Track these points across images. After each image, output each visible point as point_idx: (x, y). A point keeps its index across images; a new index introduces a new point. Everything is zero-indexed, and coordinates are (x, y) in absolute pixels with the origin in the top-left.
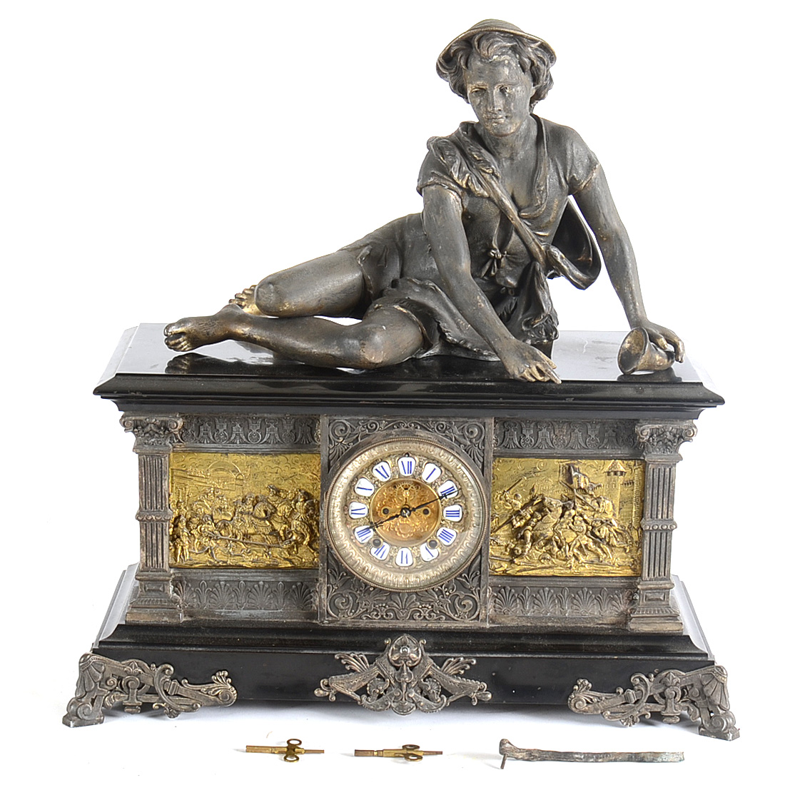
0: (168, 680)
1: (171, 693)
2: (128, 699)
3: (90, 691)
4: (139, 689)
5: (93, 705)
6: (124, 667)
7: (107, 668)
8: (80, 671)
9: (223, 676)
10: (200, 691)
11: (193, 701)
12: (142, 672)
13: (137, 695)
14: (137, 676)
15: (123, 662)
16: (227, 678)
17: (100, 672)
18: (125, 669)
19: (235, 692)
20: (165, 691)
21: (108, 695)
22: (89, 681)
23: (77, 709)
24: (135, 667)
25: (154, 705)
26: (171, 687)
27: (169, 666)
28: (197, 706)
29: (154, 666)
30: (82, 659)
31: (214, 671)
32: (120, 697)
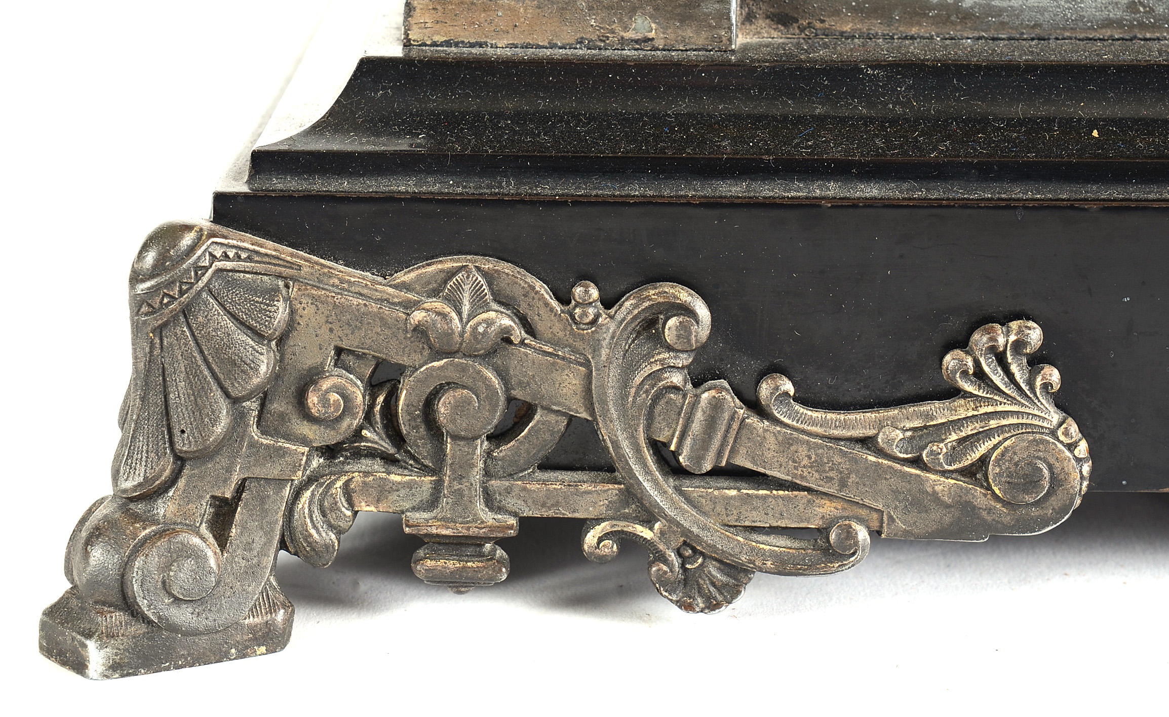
0: (677, 379)
1: (698, 459)
2: (432, 503)
3: (204, 456)
4: (498, 437)
5: (222, 540)
6: (409, 306)
7: (307, 311)
8: (137, 328)
9: (1018, 346)
10: (867, 442)
11: (828, 508)
12: (518, 333)
13: (488, 474)
14: (488, 356)
15: (404, 277)
16: (1036, 362)
17: (259, 336)
18: (418, 316)
19: (1083, 448)
20: (659, 449)
21: (310, 480)
22: (198, 393)
23: (125, 566)
24: (479, 305)
25: (591, 539)
26: (696, 427)
27: (685, 295)
28: (849, 534)
29: (594, 293)
30: (150, 258)
31: (955, 324)
32: (382, 491)
